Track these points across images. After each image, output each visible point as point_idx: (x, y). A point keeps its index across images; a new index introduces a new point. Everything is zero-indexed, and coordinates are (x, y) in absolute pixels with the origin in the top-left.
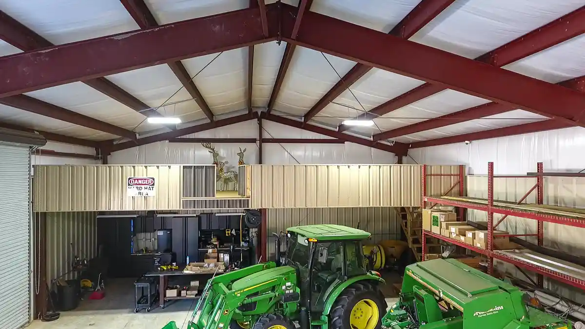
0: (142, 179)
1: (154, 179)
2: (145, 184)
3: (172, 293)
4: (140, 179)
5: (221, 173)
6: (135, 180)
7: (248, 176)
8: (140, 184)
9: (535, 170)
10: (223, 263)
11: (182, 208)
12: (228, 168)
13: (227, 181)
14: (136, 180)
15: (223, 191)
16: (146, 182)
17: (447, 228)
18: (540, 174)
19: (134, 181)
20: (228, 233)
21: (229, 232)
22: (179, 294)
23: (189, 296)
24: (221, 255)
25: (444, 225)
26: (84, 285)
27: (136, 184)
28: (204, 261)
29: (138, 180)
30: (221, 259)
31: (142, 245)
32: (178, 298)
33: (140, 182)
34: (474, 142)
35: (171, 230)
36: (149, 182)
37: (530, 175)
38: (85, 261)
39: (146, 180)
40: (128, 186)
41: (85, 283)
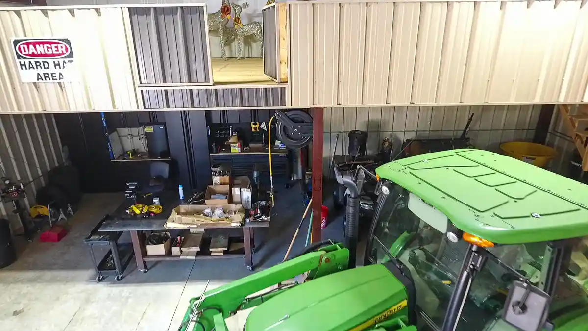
0: (43, 43)
1: (69, 43)
2: (53, 55)
3: (156, 250)
4: (39, 43)
5: (236, 27)
6: (28, 44)
7: (282, 31)
8: (41, 55)
10: (239, 206)
12: (250, 17)
13: (249, 40)
14: (31, 46)
15: (243, 58)
16: (55, 49)
19: (26, 46)
20: (255, 128)
21: (257, 126)
22: (169, 253)
23: (185, 257)
24: (236, 191)
26: (39, 212)
27: (33, 55)
28: (203, 203)
29: (34, 44)
30: (236, 198)
31: (129, 145)
32: (168, 259)
33: (40, 49)
35: (164, 124)
36: (60, 50)
38: (21, 185)
39: (53, 45)
40: (18, 61)
41: (39, 210)
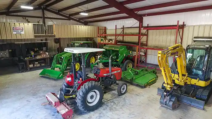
0: (18, 28)
1: (23, 28)
3: (31, 66)
6: (15, 28)
9: (122, 27)
11: (34, 38)
17: (105, 41)
18: (123, 28)
24: (46, 53)
25: (104, 40)
32: (34, 67)
34: (108, 21)
37: (121, 28)
39: (20, 28)
